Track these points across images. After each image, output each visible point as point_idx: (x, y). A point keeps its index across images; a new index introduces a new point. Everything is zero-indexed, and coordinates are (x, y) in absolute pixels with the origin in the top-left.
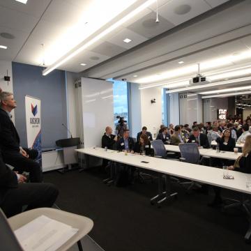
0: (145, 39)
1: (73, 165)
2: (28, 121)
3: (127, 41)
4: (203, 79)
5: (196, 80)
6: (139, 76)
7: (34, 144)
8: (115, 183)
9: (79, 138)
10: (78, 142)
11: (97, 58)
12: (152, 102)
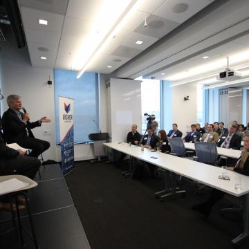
0: (156, 40)
1: (102, 158)
2: (61, 117)
3: (139, 42)
4: (231, 74)
5: (223, 75)
6: (167, 74)
7: (66, 136)
8: (131, 176)
9: (107, 133)
10: (107, 137)
11: (119, 61)
12: (185, 99)
